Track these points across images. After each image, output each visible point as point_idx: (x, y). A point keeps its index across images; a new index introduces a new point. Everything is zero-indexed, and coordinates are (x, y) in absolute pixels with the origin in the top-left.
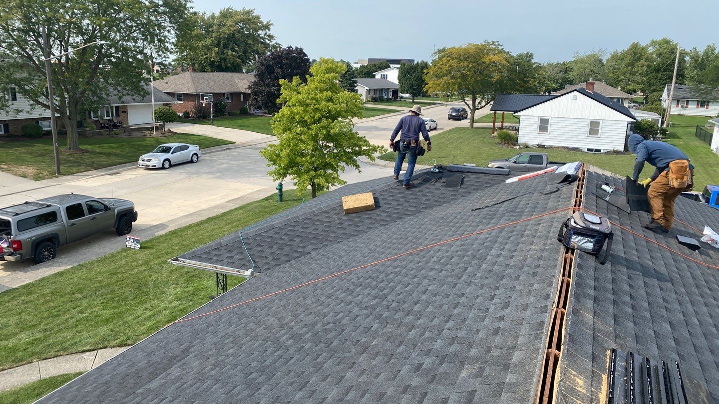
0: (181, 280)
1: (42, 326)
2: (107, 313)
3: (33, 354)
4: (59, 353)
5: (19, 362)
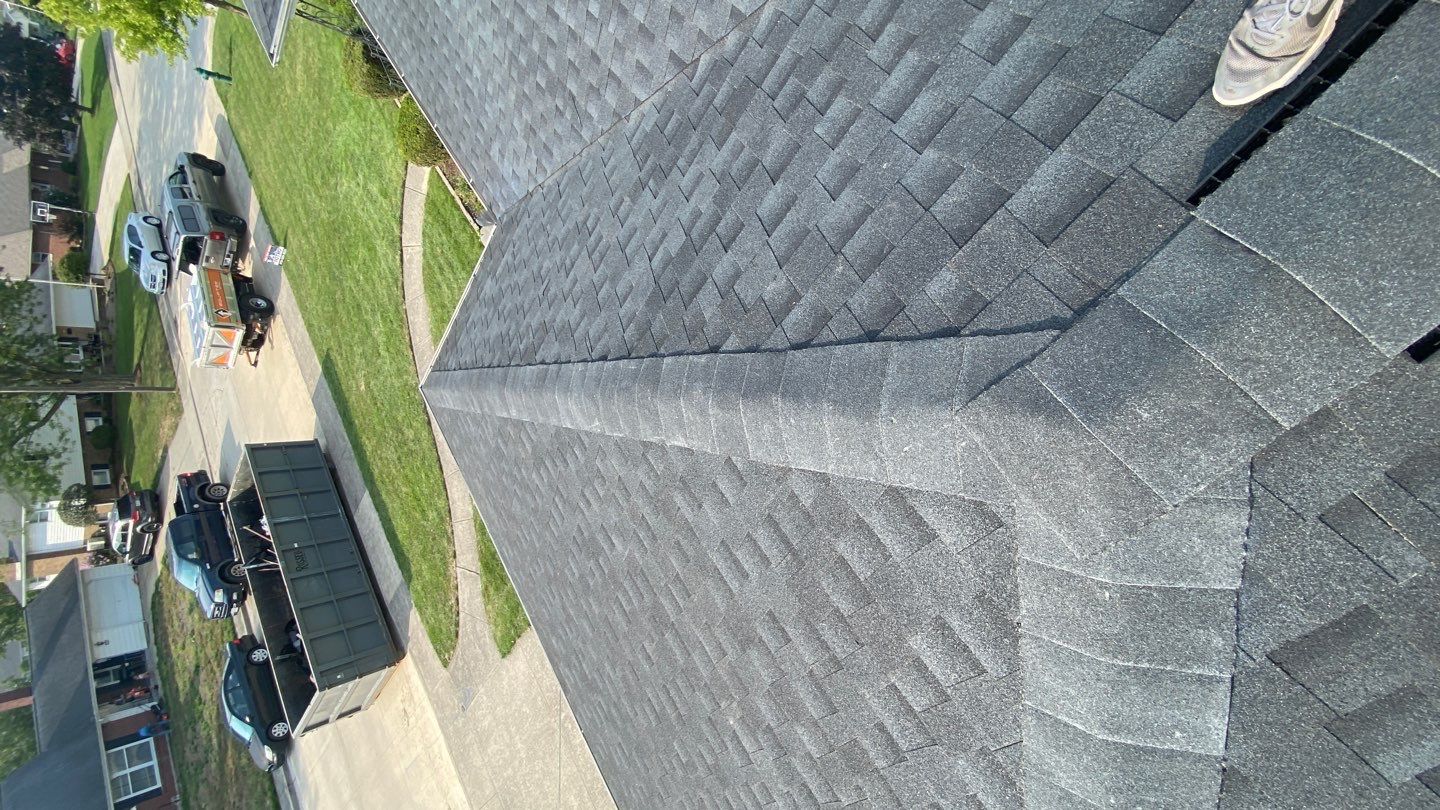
0: (332, 181)
1: (368, 317)
2: (362, 252)
3: (397, 311)
4: (400, 285)
5: (404, 322)
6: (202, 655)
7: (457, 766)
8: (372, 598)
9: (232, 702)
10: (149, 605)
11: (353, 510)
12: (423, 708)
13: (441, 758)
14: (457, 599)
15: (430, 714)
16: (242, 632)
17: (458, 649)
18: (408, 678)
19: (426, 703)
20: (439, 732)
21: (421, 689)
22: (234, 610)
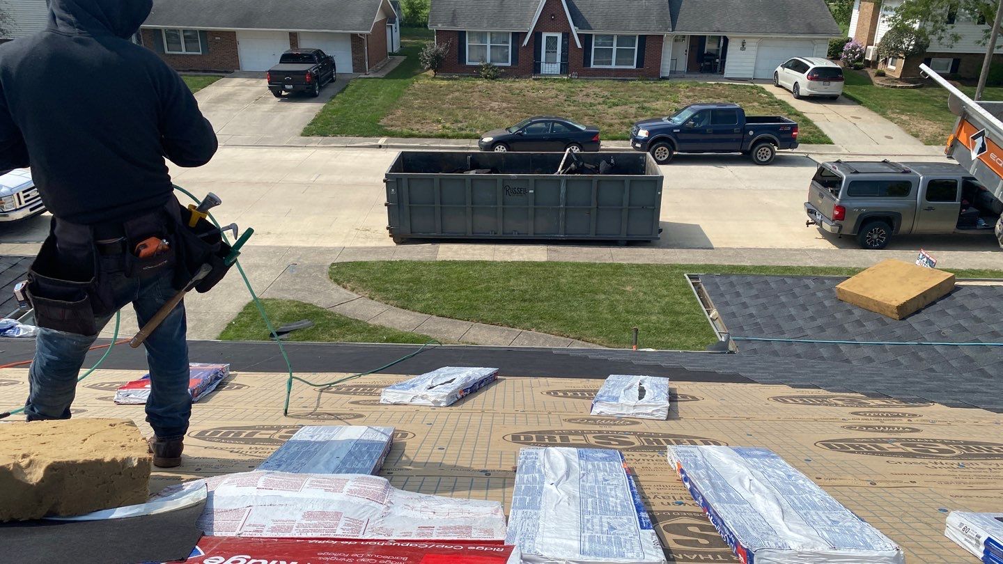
10: (759, 85)
12: (348, 242)
14: (346, 287)
17: (324, 275)
21: (358, 245)
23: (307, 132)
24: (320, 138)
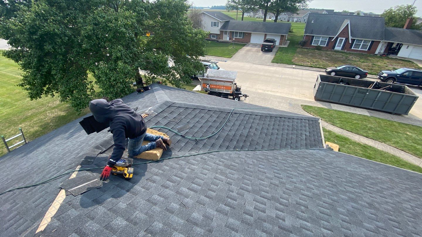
6: (377, 66)
7: (282, 97)
8: (337, 102)
9: (350, 68)
10: (411, 61)
11: (369, 110)
12: (300, 98)
13: (287, 95)
14: (311, 114)
15: (298, 98)
16: (368, 76)
17: (301, 108)
18: (310, 99)
19: (300, 99)
20: (292, 97)
21: (304, 99)
22: (378, 76)
23: (273, 62)
24: (277, 64)
